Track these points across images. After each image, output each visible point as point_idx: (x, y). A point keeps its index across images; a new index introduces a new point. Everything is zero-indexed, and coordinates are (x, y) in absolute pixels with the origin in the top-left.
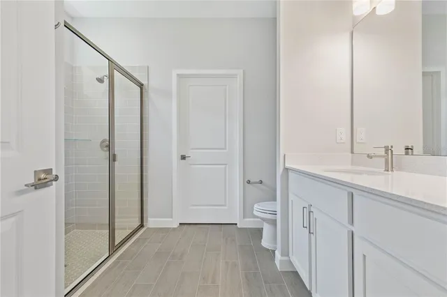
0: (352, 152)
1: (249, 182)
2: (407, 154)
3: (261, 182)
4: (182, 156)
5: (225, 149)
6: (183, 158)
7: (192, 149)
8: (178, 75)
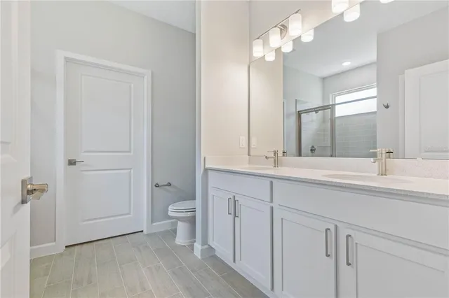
0: (249, 155)
1: (157, 186)
2: (284, 155)
3: (169, 184)
4: (69, 160)
5: (130, 152)
6: (72, 163)
7: (85, 152)
8: (66, 58)
